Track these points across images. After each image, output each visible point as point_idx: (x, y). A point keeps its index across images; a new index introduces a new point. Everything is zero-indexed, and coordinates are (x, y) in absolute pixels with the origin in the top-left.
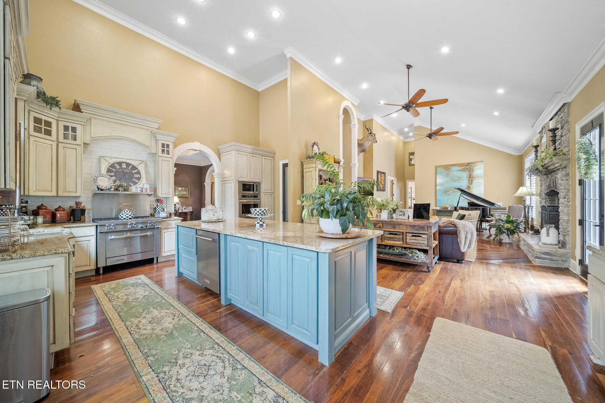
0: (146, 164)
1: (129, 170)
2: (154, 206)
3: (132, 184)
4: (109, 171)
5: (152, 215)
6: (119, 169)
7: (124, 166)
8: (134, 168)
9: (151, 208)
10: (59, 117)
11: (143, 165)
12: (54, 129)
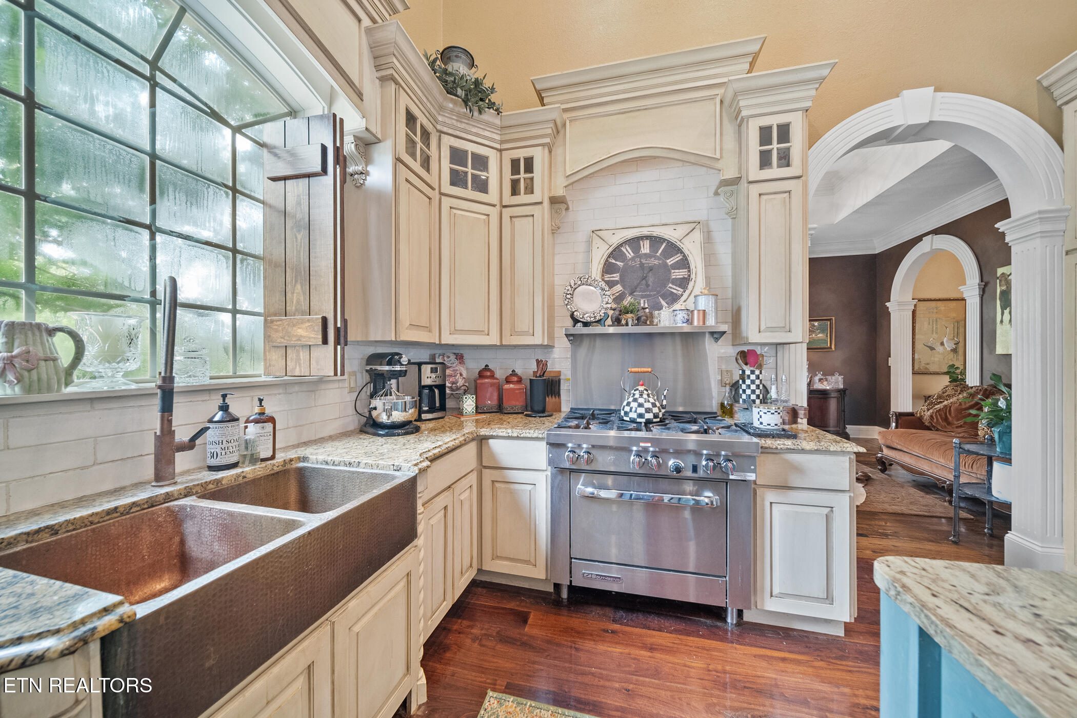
0: (709, 232)
1: (659, 259)
2: (732, 376)
3: (663, 303)
4: (608, 268)
5: (727, 411)
6: (633, 259)
7: (645, 248)
8: (673, 248)
9: (723, 384)
10: (502, 142)
11: (697, 236)
12: (492, 175)
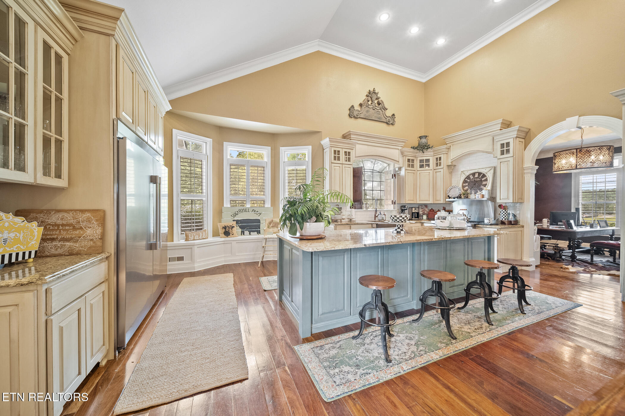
0: (495, 170)
1: (480, 179)
4: (465, 182)
7: (471, 177)
8: (484, 176)
10: (434, 154)
11: (492, 171)
12: (431, 163)
